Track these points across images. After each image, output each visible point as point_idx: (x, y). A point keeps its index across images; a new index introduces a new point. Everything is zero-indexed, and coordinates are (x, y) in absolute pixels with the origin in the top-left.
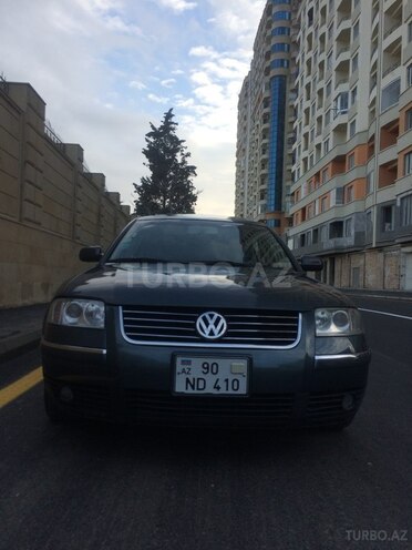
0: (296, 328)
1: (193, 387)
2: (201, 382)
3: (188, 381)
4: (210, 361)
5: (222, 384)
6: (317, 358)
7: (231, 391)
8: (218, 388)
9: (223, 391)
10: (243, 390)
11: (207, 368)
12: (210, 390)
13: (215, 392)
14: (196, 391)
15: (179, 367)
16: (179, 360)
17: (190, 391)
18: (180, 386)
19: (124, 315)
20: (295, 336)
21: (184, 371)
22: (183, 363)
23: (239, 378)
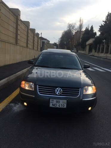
0: (79, 92)
2: (56, 105)
3: (53, 104)
4: (58, 100)
6: (83, 100)
8: (60, 106)
9: (61, 107)
10: (65, 107)
11: (57, 102)
12: (58, 106)
13: (59, 107)
14: (54, 107)
15: (51, 101)
16: (51, 100)
17: (53, 106)
18: (51, 105)
20: (78, 94)
22: (52, 100)
23: (64, 104)
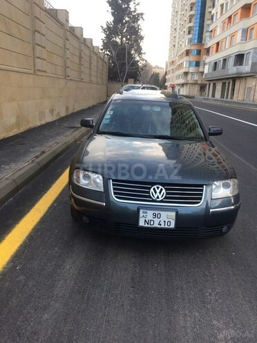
0: (202, 195)
1: (148, 224)
2: (152, 222)
3: (145, 221)
4: (157, 212)
5: (162, 223)
6: (211, 210)
7: (166, 226)
8: (160, 225)
9: (163, 226)
10: (173, 226)
11: (155, 215)
12: (156, 225)
13: (159, 226)
14: (149, 226)
15: (141, 214)
16: (141, 211)
17: (146, 225)
18: (142, 223)
19: (113, 185)
20: (201, 199)
21: (143, 216)
22: (143, 212)
23: (171, 220)
